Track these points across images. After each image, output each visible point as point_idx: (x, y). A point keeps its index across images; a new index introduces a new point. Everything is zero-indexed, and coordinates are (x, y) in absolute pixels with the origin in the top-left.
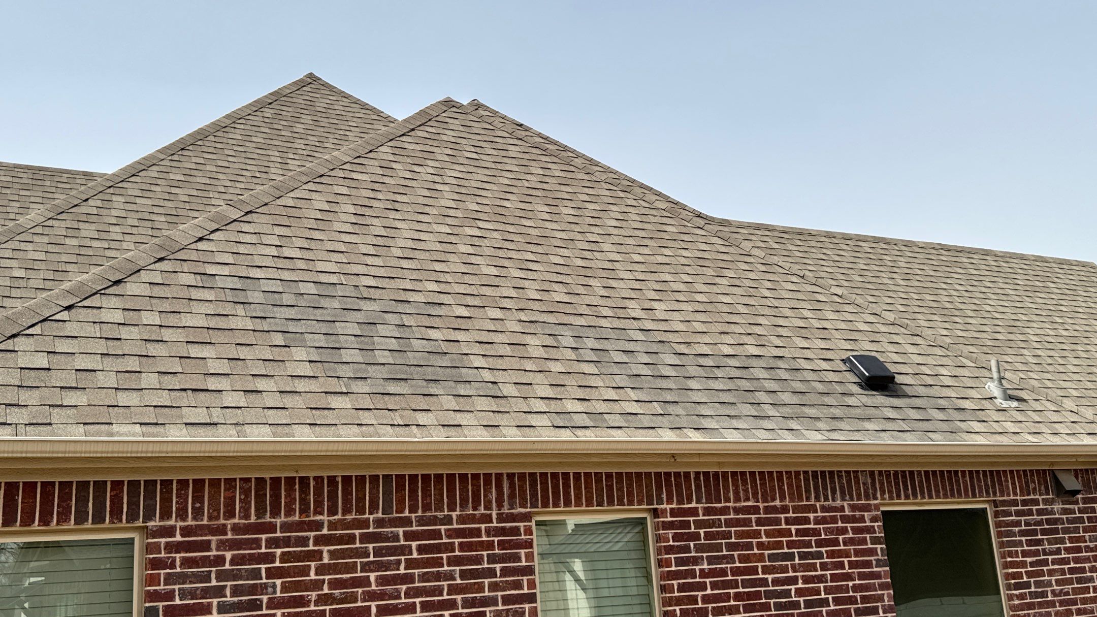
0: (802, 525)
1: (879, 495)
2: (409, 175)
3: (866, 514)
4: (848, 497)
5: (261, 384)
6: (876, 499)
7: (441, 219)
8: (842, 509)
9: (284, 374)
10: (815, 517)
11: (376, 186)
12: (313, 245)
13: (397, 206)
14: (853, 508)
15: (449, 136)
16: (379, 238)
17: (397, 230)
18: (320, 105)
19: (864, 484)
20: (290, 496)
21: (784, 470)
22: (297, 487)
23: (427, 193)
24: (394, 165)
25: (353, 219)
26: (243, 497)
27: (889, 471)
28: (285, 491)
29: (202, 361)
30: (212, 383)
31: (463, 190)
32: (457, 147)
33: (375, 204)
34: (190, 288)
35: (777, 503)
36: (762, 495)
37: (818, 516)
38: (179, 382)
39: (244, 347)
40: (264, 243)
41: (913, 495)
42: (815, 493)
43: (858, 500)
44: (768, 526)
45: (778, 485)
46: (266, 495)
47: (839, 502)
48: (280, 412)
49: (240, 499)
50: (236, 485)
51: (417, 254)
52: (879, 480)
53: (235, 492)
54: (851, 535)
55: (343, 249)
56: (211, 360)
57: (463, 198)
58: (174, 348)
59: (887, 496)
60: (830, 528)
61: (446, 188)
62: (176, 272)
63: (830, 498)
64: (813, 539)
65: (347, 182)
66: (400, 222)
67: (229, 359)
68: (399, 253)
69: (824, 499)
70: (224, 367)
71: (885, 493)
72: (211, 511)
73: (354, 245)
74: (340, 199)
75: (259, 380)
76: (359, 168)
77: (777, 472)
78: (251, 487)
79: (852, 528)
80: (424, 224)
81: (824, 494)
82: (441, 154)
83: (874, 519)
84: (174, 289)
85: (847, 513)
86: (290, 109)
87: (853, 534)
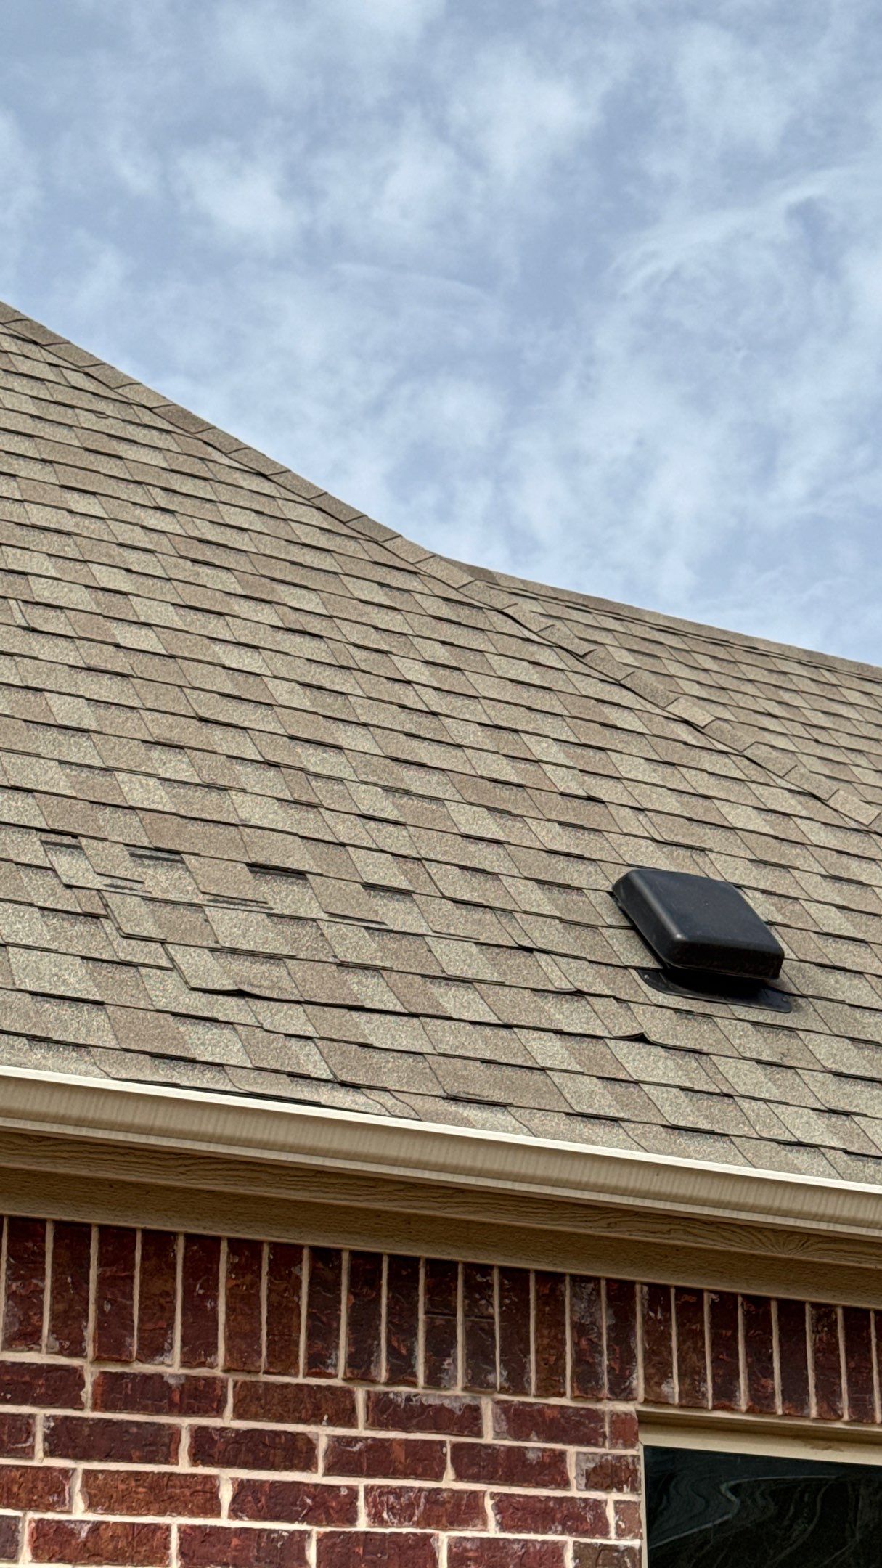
0: (272, 1467)
1: (638, 1382)
3: (572, 1451)
4: (498, 1376)
6: (627, 1395)
8: (470, 1419)
10: (338, 1439)
14: (519, 1421)
19: (580, 1329)
21: (223, 1231)
27: (699, 1293)
35: (172, 1367)
36: (99, 1326)
37: (356, 1440)
41: (786, 1397)
42: (354, 1341)
43: (544, 1390)
44: (107, 1457)
45: (188, 1292)
47: (458, 1391)
52: (646, 1319)
54: (493, 1532)
59: (673, 1388)
60: (398, 1492)
63: (420, 1370)
64: (316, 1531)
69: (391, 1370)
71: (666, 1375)
77: (190, 1238)
79: (503, 1504)
81: (392, 1351)
83: (604, 1476)
85: (488, 1438)
87: (503, 1526)
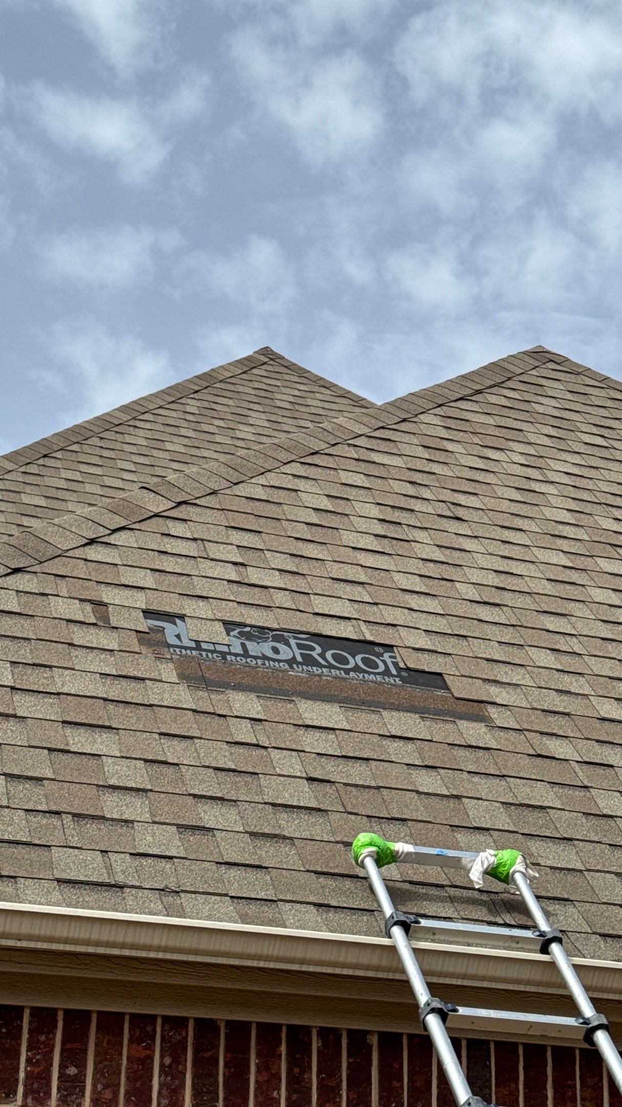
2: (480, 464)
5: (210, 815)
7: (547, 541)
9: (257, 799)
11: (418, 478)
12: (304, 567)
13: (460, 512)
15: (547, 406)
16: (432, 565)
17: (463, 554)
18: (283, 398)
20: (267, 1068)
22: (283, 1049)
23: (517, 496)
24: (450, 446)
25: (380, 529)
26: (168, 1061)
28: (258, 1055)
29: (93, 762)
30: (112, 805)
31: (585, 496)
32: (565, 424)
33: (418, 506)
34: (72, 625)
38: (46, 796)
39: (175, 742)
40: (212, 556)
46: (217, 1060)
48: (251, 874)
49: (162, 1065)
50: (154, 1031)
51: (507, 598)
53: (151, 1048)
55: (363, 578)
56: (110, 760)
57: (588, 508)
58: (39, 732)
61: (551, 489)
62: (47, 595)
65: (363, 467)
66: (468, 540)
67: (146, 761)
68: (473, 593)
70: (137, 776)
72: (100, 1087)
73: (383, 574)
74: (352, 493)
75: (206, 808)
76: (383, 446)
78: (186, 1038)
80: (516, 548)
82: (537, 434)
84: (42, 624)
86: (231, 402)
